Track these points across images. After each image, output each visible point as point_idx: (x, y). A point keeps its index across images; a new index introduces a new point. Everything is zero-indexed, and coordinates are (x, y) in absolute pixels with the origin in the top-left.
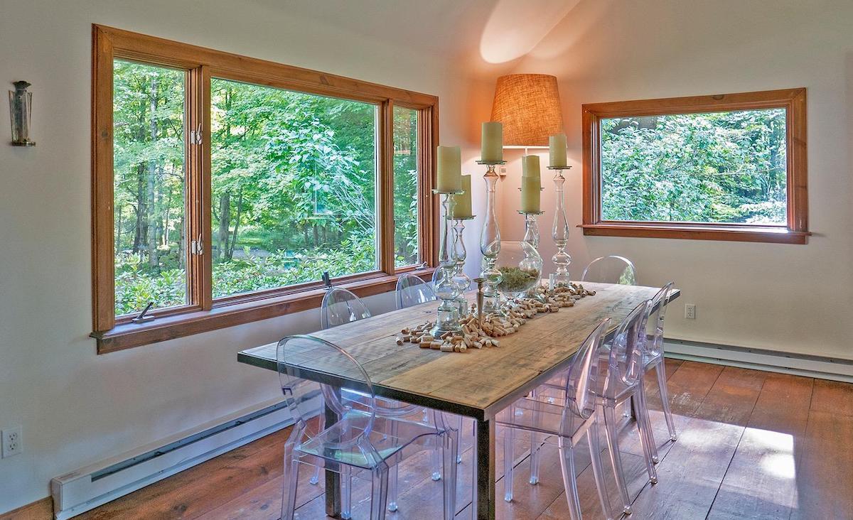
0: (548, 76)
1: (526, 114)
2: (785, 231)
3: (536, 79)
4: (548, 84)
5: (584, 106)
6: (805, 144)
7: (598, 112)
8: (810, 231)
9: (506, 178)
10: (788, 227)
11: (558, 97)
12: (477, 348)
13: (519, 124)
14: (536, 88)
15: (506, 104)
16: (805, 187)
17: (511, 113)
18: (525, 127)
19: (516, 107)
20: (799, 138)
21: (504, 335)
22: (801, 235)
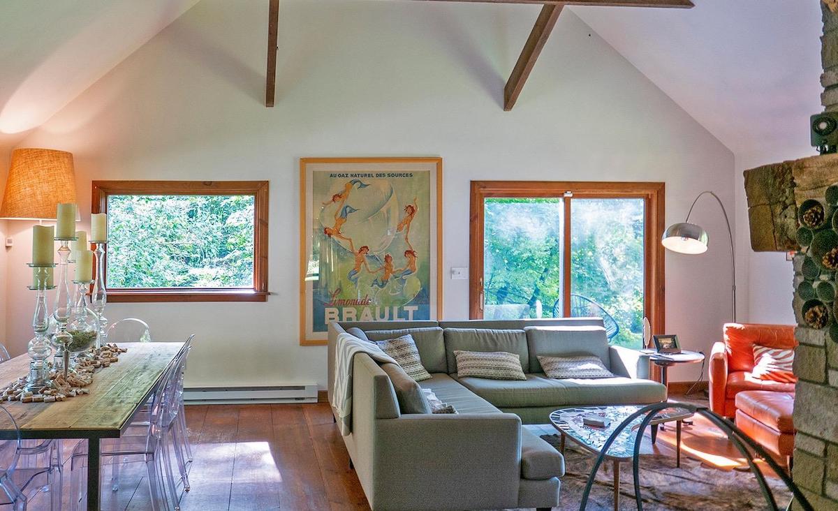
0: (67, 153)
1: (46, 188)
2: (252, 292)
3: (56, 155)
4: (66, 160)
5: (94, 183)
6: (267, 225)
7: (108, 189)
8: (269, 291)
9: (12, 249)
10: (254, 289)
11: (74, 174)
12: (73, 397)
13: (39, 197)
14: (56, 163)
15: (26, 177)
16: (266, 258)
17: (31, 186)
18: (45, 201)
19: (36, 180)
20: (264, 219)
21: (85, 386)
22: (262, 295)
